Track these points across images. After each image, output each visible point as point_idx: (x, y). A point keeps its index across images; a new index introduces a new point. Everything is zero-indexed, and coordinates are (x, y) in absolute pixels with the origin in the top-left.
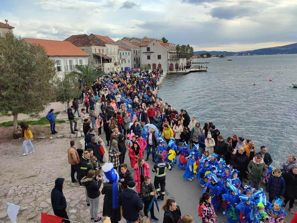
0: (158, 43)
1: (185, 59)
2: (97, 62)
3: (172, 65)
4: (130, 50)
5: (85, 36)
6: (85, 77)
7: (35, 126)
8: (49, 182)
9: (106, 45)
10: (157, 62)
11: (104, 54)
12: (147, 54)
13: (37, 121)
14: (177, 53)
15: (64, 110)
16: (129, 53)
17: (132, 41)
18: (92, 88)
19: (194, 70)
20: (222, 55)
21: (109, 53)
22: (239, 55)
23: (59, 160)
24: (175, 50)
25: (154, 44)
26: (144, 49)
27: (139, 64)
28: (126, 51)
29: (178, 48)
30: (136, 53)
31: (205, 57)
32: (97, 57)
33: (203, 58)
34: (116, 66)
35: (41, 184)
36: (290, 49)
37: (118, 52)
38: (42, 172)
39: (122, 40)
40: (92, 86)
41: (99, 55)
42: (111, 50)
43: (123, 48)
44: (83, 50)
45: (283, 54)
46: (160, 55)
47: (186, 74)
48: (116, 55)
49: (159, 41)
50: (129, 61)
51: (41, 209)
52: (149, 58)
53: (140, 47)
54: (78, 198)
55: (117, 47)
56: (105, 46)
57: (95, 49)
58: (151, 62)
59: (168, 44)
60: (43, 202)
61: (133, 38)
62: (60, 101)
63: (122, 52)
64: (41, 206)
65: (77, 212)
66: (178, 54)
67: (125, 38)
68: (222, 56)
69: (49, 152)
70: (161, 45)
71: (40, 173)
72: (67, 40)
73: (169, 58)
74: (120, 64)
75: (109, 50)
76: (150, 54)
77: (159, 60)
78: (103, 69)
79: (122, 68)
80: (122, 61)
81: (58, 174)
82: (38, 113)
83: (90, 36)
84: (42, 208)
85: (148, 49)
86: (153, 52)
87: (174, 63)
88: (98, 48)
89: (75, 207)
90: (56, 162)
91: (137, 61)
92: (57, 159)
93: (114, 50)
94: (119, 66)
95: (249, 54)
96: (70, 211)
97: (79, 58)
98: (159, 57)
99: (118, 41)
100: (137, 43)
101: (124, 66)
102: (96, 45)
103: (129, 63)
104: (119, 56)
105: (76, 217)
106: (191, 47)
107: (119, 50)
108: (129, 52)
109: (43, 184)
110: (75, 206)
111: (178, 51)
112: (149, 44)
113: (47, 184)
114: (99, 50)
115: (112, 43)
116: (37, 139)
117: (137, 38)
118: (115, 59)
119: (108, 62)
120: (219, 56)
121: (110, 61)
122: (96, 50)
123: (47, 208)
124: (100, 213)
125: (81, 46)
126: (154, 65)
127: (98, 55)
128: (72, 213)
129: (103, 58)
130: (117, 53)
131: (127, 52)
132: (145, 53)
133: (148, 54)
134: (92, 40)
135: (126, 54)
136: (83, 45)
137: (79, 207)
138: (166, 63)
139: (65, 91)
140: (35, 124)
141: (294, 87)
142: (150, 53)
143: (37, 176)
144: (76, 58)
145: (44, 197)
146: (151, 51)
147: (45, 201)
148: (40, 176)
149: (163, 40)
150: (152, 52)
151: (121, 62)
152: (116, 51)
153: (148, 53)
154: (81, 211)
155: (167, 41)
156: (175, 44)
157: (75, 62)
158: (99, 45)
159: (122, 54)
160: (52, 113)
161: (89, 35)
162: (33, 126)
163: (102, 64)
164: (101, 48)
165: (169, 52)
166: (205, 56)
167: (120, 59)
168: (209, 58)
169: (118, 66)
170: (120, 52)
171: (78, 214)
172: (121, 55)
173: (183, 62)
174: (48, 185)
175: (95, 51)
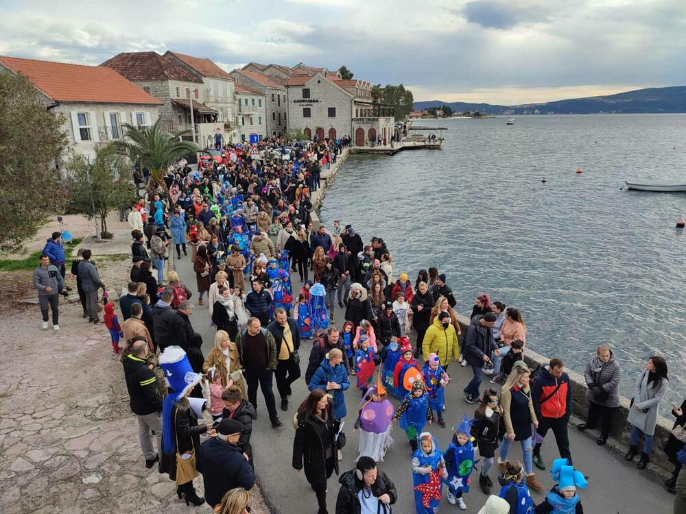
0: (329, 80)
1: (392, 119)
2: (183, 120)
3: (360, 132)
4: (262, 94)
5: (152, 55)
6: (148, 155)
7: (17, 272)
8: (39, 409)
9: (204, 79)
10: (327, 124)
11: (200, 100)
12: (302, 103)
13: (23, 262)
14: (374, 104)
15: (94, 234)
16: (260, 101)
17: (267, 72)
18: (164, 183)
19: (411, 144)
20: (477, 112)
21: (212, 99)
22: (515, 113)
23: (68, 355)
24: (368, 98)
25: (319, 82)
26: (297, 93)
27: (285, 128)
28: (253, 97)
29: (375, 92)
30: (276, 100)
31: (440, 116)
32: (181, 108)
33: (436, 116)
34: (228, 131)
35: (19, 415)
36: (626, 103)
37: (234, 97)
38: (24, 386)
39: (244, 69)
40: (165, 178)
41: (187, 104)
42: (216, 92)
43: (245, 88)
44: (147, 89)
45: (611, 113)
46: (335, 108)
47: (393, 153)
48: (229, 105)
49: (333, 74)
50: (260, 120)
51: (14, 475)
52: (307, 113)
53: (287, 86)
54: (108, 447)
55: (230, 86)
56: (201, 82)
57: (177, 89)
58: (312, 123)
59: (353, 84)
60: (19, 458)
61: (271, 66)
62: (82, 213)
63: (243, 98)
64: (12, 468)
65: (101, 483)
66: (377, 108)
67: (250, 64)
68: (477, 115)
69: (47, 336)
70: (336, 86)
71: (20, 387)
72: (108, 64)
73: (354, 116)
74: (239, 127)
75: (212, 93)
76: (311, 105)
77: (331, 119)
78: (196, 137)
79: (243, 136)
80: (243, 118)
81: (64, 390)
82: (20, 241)
83: (164, 56)
84: (16, 473)
85: (306, 93)
86: (317, 101)
87: (366, 128)
88: (183, 86)
89: (98, 470)
90: (61, 362)
91: (279, 119)
92: (65, 355)
93: (225, 93)
94: (235, 131)
95: (536, 111)
96: (84, 480)
97: (136, 108)
98: (332, 112)
99: (234, 71)
100: (280, 78)
101: (248, 130)
102: (179, 79)
103: (260, 123)
104: (236, 108)
105: (98, 494)
106: (406, 90)
107: (236, 93)
108: (260, 98)
109: (25, 414)
110: (99, 466)
111: (376, 98)
112: (308, 82)
113: (34, 415)
114: (188, 92)
115: (218, 74)
116: (19, 304)
117: (280, 67)
118: (225, 115)
119: (209, 121)
120: (471, 113)
121: (213, 118)
122: (180, 91)
123: (28, 472)
124: (159, 482)
125: (142, 80)
126: (320, 131)
127: (183, 103)
128: (90, 485)
129: (196, 111)
130: (230, 100)
131: (256, 98)
132: (298, 101)
133: (306, 103)
134: (169, 65)
135: (253, 103)
136: (148, 78)
137: (107, 470)
138: (348, 128)
139: (95, 187)
140: (17, 268)
141: (630, 189)
142: (311, 101)
143: (12, 395)
144: (129, 109)
145: (23, 446)
146: (312, 98)
147: (24, 457)
148: (19, 395)
149: (342, 74)
150: (314, 101)
151: (240, 121)
152: (229, 95)
153: (304, 101)
154: (113, 479)
155: (352, 75)
156: (368, 84)
157: (124, 116)
158: (186, 79)
159: (243, 102)
160: (56, 241)
161: (162, 54)
162: (11, 273)
163: (193, 124)
164: (192, 86)
165: (355, 102)
166: (438, 113)
167: (239, 114)
168: (449, 118)
169: (233, 131)
170: (238, 97)
171: (102, 487)
172: (240, 105)
173: (386, 125)
174: (35, 418)
175: (178, 93)
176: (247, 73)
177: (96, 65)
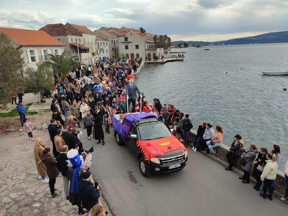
0: (135, 33)
1: (163, 49)
2: (75, 52)
3: (149, 55)
4: (107, 40)
5: (61, 25)
6: (59, 67)
7: (5, 118)
8: (15, 175)
9: (83, 34)
10: (135, 52)
11: (81, 44)
12: (125, 43)
13: (8, 113)
14: (155, 42)
15: (38, 101)
16: (107, 43)
17: (110, 31)
18: (67, 78)
19: (171, 59)
21: (86, 43)
22: (214, 45)
23: (27, 152)
24: (152, 40)
25: (131, 34)
26: (122, 39)
27: (118, 54)
28: (104, 41)
29: (155, 38)
30: (114, 42)
31: (183, 47)
32: (74, 47)
34: (94, 56)
35: (6, 178)
36: (261, 39)
37: (96, 41)
38: (8, 166)
39: (100, 30)
40: (67, 76)
41: (76, 45)
42: (88, 40)
43: (100, 38)
44: (59, 39)
45: (254, 44)
46: (138, 45)
47: (163, 63)
48: (94, 45)
49: (137, 31)
50: (107, 51)
51: (4, 204)
52: (127, 47)
53: (118, 36)
54: (44, 191)
55: (94, 37)
56: (82, 36)
57: (71, 39)
58: (129, 52)
59: (146, 34)
60: (6, 197)
61: (111, 28)
62: (32, 92)
63: (100, 42)
64: (3, 201)
65: (40, 206)
66: (156, 44)
67: (102, 28)
68: (198, 46)
69: (18, 145)
70: (138, 35)
71: (6, 167)
72: (41, 29)
73: (147, 48)
74: (98, 54)
75: (86, 40)
76: (128, 44)
77: (137, 50)
78: (80, 59)
79: (100, 58)
80: (100, 51)
81: (25, 167)
84: (4, 203)
85: (126, 39)
86: (131, 42)
87: (152, 53)
88: (74, 37)
89: (39, 201)
90: (24, 155)
91: (115, 50)
92: (25, 152)
93: (92, 40)
94: (97, 56)
95: (223, 44)
96: (33, 206)
97: (54, 47)
98: (137, 47)
99: (96, 31)
100: (115, 33)
101: (102, 55)
102: (72, 35)
104: (97, 46)
105: (39, 211)
106: (168, 37)
107: (97, 40)
108: (107, 42)
109: (8, 178)
110: (40, 199)
111: (156, 40)
112: (127, 35)
113: (12, 178)
114: (76, 40)
115: (89, 32)
116: (6, 131)
117: (115, 28)
118: (92, 49)
119: (86, 52)
120: (196, 45)
121: (87, 51)
122: (73, 40)
123: (9, 203)
124: (65, 205)
125: (57, 36)
126: (132, 55)
127: (74, 45)
128: (36, 208)
129: (80, 48)
130: (94, 43)
131: (105, 42)
132: (123, 43)
133: (126, 43)
134: (68, 29)
135: (104, 44)
136: (59, 35)
137: (43, 201)
138: (144, 53)
139: (37, 81)
140: (5, 116)
142: (128, 42)
143: (3, 170)
144: (51, 48)
145: (7, 192)
146: (129, 41)
147: (8, 196)
148: (6, 170)
149: (141, 30)
151: (99, 52)
152: (94, 41)
153: (125, 42)
154: (45, 204)
155: (145, 31)
156: (152, 34)
157: (49, 51)
158: (75, 35)
159: (100, 44)
160: (20, 104)
161: (65, 25)
162: (3, 118)
163: (79, 54)
164: (78, 38)
165: (147, 42)
166: (182, 46)
167: (98, 49)
168: (187, 48)
170: (98, 41)
171: (41, 208)
172: (98, 45)
173: (160, 51)
174: (13, 180)
176: (101, 32)
177: (37, 30)
